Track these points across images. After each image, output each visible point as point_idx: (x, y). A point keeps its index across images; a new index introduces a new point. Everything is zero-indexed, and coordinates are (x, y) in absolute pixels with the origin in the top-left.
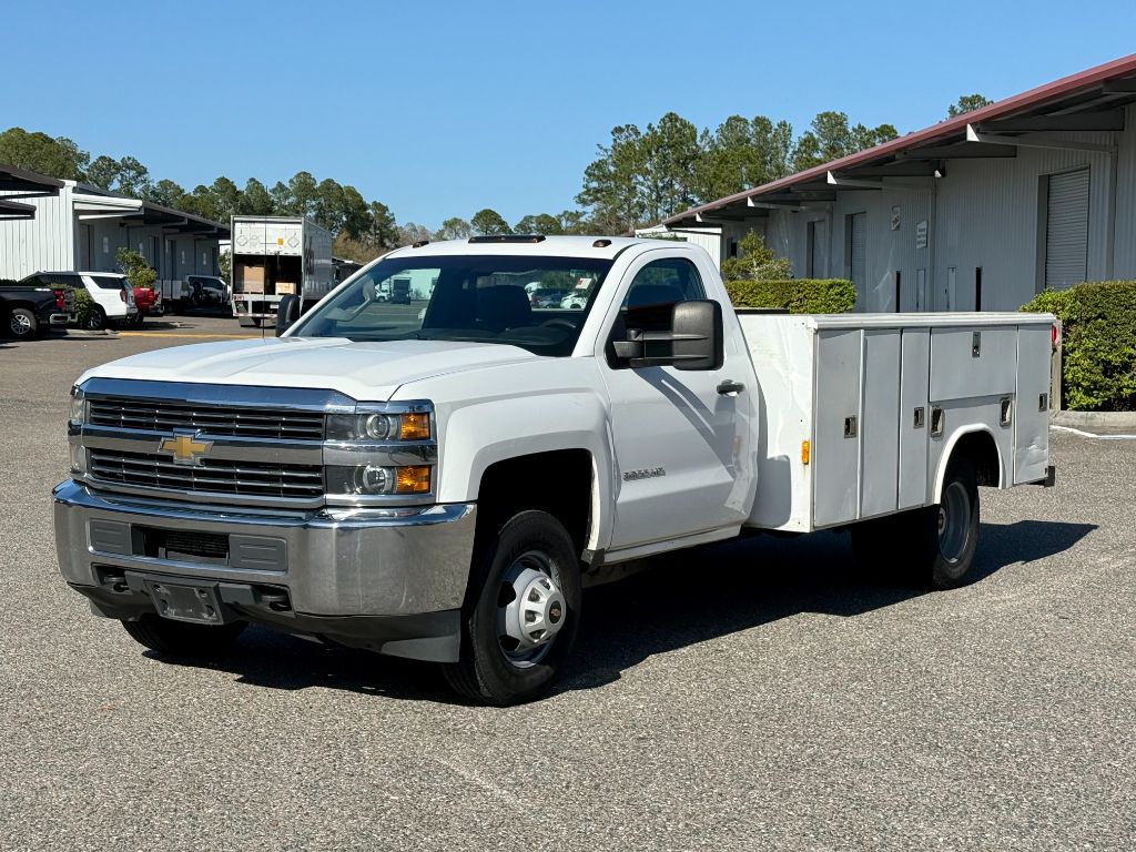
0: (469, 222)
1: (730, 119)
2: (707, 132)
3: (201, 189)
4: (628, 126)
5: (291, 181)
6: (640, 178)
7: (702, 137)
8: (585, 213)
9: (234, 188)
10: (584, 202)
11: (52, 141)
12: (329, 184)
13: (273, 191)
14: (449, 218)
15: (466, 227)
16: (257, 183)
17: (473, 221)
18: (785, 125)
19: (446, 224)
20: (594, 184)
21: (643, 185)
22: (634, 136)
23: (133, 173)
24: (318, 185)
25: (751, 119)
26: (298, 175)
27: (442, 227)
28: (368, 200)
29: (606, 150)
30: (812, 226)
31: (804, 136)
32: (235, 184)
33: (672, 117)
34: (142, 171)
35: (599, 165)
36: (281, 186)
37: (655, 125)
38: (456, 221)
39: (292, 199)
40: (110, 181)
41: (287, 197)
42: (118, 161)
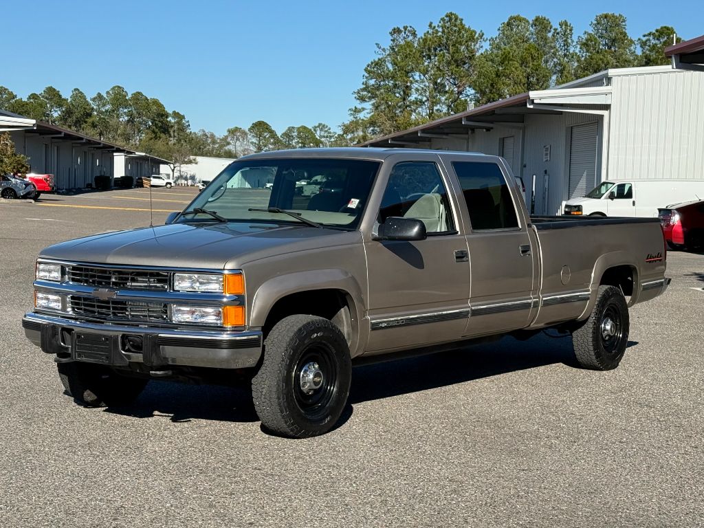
0: (247, 130)
1: (511, 18)
3: (34, 96)
4: (405, 28)
5: (108, 93)
8: (364, 109)
9: (60, 96)
10: (362, 99)
12: (138, 96)
13: (94, 100)
14: (232, 127)
15: (244, 133)
16: (81, 93)
17: (250, 130)
18: (566, 25)
19: (229, 131)
22: (411, 38)
24: (129, 96)
25: (531, 19)
26: (113, 88)
27: (226, 134)
28: (169, 110)
29: (384, 50)
32: (61, 93)
33: (451, 17)
35: (378, 64)
36: (100, 97)
38: (237, 129)
39: (108, 107)
41: (104, 105)
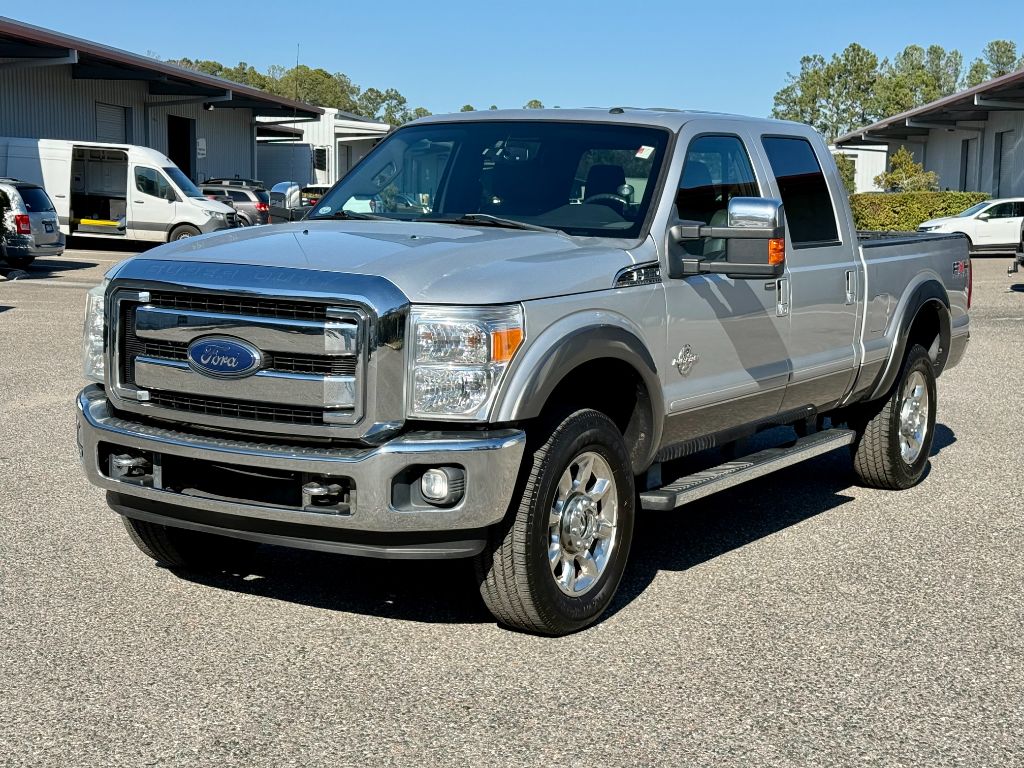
2: (886, 62)
6: (824, 102)
7: (882, 65)
11: (329, 76)
20: (782, 108)
21: (825, 107)
23: (394, 102)
30: (966, 144)
31: (975, 62)
34: (402, 101)
37: (839, 55)
40: (377, 109)
42: (383, 92)
